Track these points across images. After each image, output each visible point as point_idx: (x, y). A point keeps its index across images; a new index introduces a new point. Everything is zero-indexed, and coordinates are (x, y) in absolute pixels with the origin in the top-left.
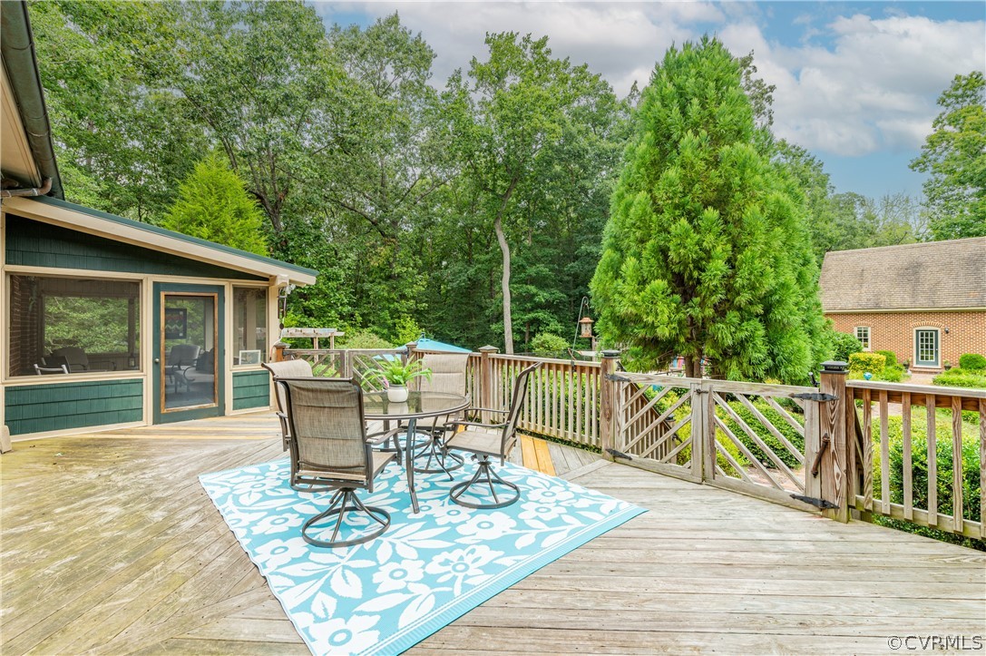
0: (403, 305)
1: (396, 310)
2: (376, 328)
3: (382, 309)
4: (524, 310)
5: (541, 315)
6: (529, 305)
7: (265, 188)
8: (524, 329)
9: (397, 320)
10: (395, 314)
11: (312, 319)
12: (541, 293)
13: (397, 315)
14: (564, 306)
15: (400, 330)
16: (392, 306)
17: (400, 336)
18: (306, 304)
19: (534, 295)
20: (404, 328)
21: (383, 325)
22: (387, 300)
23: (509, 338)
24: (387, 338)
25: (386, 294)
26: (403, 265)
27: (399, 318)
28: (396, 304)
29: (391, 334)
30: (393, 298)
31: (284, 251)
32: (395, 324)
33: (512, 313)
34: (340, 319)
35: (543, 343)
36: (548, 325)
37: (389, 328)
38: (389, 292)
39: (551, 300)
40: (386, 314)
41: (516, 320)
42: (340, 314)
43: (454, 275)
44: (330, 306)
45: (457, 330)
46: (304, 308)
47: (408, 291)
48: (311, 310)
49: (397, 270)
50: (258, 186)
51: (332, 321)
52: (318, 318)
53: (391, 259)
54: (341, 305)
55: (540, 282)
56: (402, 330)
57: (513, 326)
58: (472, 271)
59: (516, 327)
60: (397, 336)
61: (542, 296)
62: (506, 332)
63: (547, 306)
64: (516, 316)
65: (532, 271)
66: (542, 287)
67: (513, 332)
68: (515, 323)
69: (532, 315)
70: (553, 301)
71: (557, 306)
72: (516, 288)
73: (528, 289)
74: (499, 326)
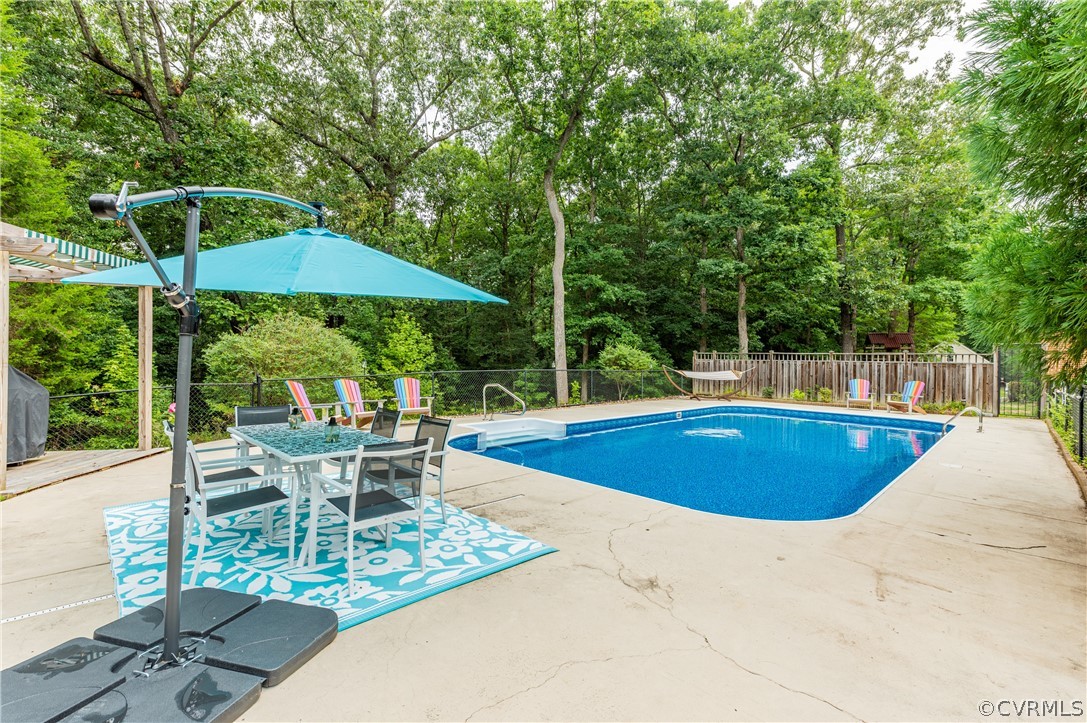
1: (388, 305)
4: (583, 314)
5: (609, 319)
6: (591, 305)
7: (148, 71)
8: (584, 341)
12: (610, 288)
14: (641, 310)
19: (599, 290)
23: (561, 353)
33: (566, 317)
35: (618, 358)
36: (620, 335)
39: (625, 299)
41: (571, 327)
43: (481, 265)
55: (611, 274)
57: (567, 336)
58: (506, 260)
59: (571, 338)
61: (612, 292)
62: (557, 344)
63: (619, 307)
64: (572, 322)
65: (596, 255)
66: (613, 280)
67: (567, 345)
68: (570, 331)
69: (595, 320)
70: (627, 301)
71: (632, 308)
72: (574, 280)
73: (591, 280)
74: (547, 337)
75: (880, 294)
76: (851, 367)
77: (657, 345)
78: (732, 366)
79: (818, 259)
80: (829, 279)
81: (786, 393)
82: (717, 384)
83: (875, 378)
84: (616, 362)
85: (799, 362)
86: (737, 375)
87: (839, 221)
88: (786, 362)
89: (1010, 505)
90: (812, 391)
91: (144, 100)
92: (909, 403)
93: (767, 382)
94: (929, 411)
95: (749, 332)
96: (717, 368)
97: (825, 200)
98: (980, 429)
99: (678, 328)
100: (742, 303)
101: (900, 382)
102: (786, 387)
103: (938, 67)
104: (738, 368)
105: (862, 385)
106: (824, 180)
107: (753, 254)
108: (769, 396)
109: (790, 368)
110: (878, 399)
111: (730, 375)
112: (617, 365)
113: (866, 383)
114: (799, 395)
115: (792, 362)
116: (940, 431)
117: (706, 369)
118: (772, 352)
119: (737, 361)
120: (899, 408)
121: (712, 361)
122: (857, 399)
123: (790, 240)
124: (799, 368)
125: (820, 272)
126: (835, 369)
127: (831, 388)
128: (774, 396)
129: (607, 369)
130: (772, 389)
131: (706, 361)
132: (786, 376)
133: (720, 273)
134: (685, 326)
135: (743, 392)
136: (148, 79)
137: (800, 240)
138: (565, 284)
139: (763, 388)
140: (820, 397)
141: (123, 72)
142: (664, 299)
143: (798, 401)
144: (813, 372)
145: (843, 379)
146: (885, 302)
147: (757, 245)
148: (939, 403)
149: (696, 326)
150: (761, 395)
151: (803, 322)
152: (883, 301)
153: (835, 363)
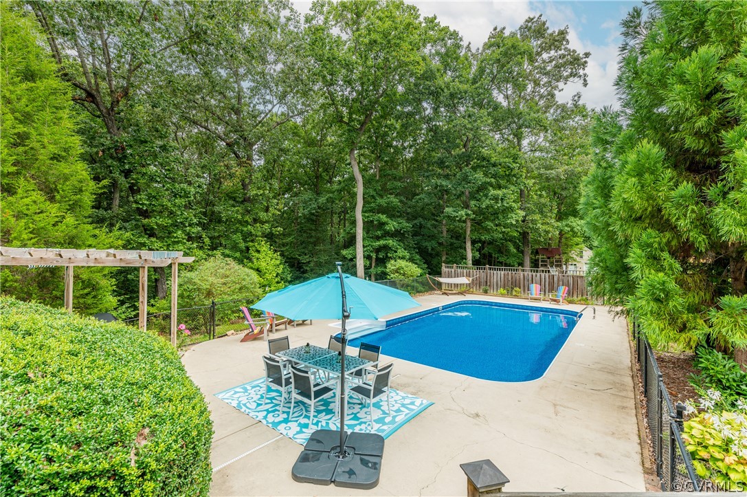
0: (257, 229)
1: (250, 234)
2: (227, 252)
3: (235, 232)
4: (374, 238)
5: (390, 242)
6: (379, 233)
7: (97, 85)
8: (373, 255)
9: (251, 244)
10: (248, 237)
11: (154, 239)
12: (390, 222)
13: (250, 238)
14: (409, 235)
15: (254, 254)
16: (245, 229)
17: (255, 260)
18: (146, 221)
19: (384, 224)
20: (258, 251)
21: (235, 247)
22: (240, 222)
23: (360, 263)
24: (240, 262)
25: (240, 217)
26: (259, 188)
27: (252, 241)
28: (249, 227)
29: (244, 257)
30: (247, 222)
31: (120, 160)
32: (248, 249)
33: (364, 239)
34: (188, 241)
35: (398, 269)
36: (396, 252)
37: (241, 251)
38: (243, 215)
39: (399, 229)
40: (237, 237)
41: (367, 246)
42: (188, 234)
44: (175, 225)
45: (306, 255)
46: (143, 226)
47: (263, 215)
48: (153, 229)
49: (252, 192)
50: (89, 82)
51: (178, 242)
52: (161, 239)
53: (247, 181)
54: (190, 225)
55: (390, 211)
56: (257, 255)
57: (364, 252)
59: (367, 253)
60: (250, 259)
61: (392, 225)
62: (358, 257)
63: (397, 234)
64: (367, 243)
65: (382, 202)
66: (392, 216)
67: (364, 257)
68: (365, 249)
69: (382, 242)
70: (401, 230)
71: (403, 234)
72: (368, 217)
73: (379, 217)
74: (351, 252)
75: (545, 227)
76: (530, 276)
77: (418, 257)
78: (465, 274)
79: (511, 209)
80: (517, 221)
81: (495, 290)
82: (456, 285)
83: (543, 283)
84: (397, 271)
85: (503, 273)
86: (469, 280)
87: (522, 187)
88: (495, 272)
89: (602, 368)
90: (510, 289)
91: (94, 103)
92: (561, 299)
93: (485, 283)
94: (570, 302)
95: (472, 250)
96: (457, 276)
97: (514, 176)
98: (594, 317)
99: (429, 245)
100: (468, 233)
101: (556, 285)
102: (495, 287)
103: (573, 100)
104: (468, 275)
105: (536, 287)
106: (514, 165)
107: (475, 206)
108: (486, 292)
109: (498, 275)
110: (545, 295)
111: (464, 280)
112: (398, 272)
113: (538, 286)
114: (503, 292)
115: (499, 272)
116: (576, 316)
117: (449, 276)
118: (488, 266)
119: (468, 271)
120: (556, 301)
121: (453, 270)
122: (534, 296)
123: (496, 199)
124: (502, 276)
125: (512, 218)
126: (522, 277)
127: (520, 288)
128: (489, 292)
129: (392, 275)
130: (488, 288)
131: (450, 270)
132: (495, 280)
133: (457, 217)
134: (434, 244)
135: (471, 290)
136: (97, 90)
137: (502, 199)
138: (363, 220)
139: (482, 287)
140: (514, 293)
141: (81, 86)
142: (421, 226)
143: (503, 295)
144: (510, 279)
145: (526, 283)
146: (547, 232)
147: (477, 200)
148: (575, 298)
149: (440, 244)
150: (481, 291)
151: (502, 241)
152: (545, 231)
153: (522, 273)
